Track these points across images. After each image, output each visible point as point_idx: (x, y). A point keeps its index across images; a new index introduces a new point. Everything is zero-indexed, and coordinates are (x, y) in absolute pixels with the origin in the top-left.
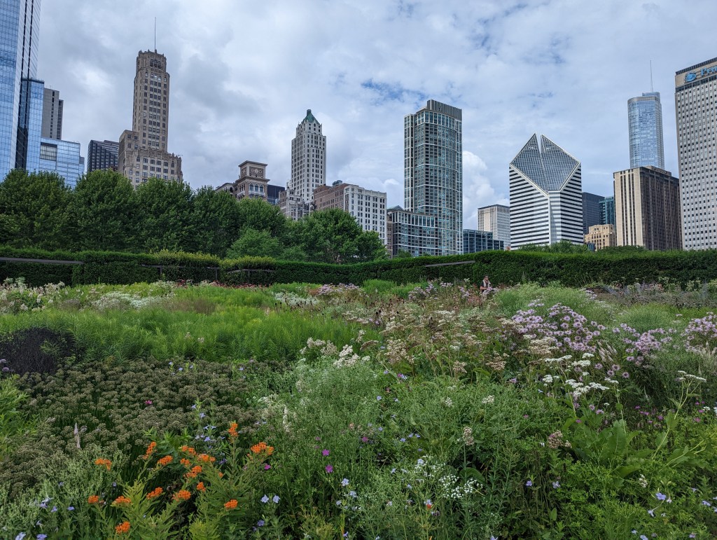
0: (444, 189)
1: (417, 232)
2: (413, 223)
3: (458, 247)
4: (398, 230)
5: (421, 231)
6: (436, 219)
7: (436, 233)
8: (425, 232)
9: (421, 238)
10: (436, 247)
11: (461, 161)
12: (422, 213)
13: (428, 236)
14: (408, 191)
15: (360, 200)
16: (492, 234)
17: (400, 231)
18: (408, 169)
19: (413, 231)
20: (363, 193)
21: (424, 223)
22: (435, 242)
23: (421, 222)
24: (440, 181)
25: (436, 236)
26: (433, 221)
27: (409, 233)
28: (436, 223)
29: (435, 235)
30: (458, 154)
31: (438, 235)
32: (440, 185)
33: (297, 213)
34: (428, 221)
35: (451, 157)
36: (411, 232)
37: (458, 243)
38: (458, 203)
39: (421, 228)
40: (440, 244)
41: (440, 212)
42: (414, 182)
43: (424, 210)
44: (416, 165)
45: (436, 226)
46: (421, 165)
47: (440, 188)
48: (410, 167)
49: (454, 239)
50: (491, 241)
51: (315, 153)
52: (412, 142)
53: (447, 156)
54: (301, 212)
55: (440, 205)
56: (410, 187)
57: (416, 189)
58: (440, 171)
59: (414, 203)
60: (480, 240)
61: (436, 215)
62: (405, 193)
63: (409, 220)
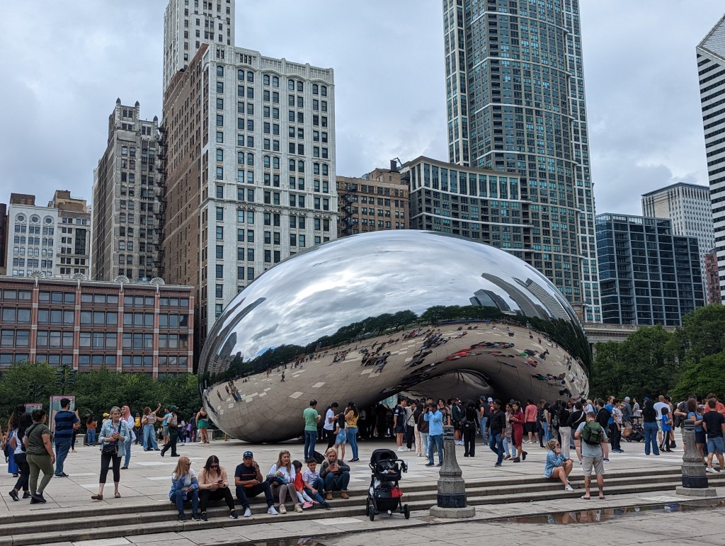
0: (538, 113)
1: (475, 211)
2: (463, 191)
3: (584, 247)
4: (424, 205)
5: (484, 210)
6: (523, 181)
7: (525, 214)
8: (495, 211)
9: (485, 227)
10: (527, 246)
11: (579, 53)
12: (487, 168)
13: (504, 220)
14: (456, 126)
15: (246, 84)
16: (668, 222)
17: (428, 210)
18: (454, 76)
19: (465, 208)
20: (256, 65)
21: (493, 191)
22: (522, 234)
23: (483, 189)
24: (528, 96)
25: (525, 222)
26: (514, 187)
27: (456, 215)
28: (524, 190)
29: (521, 218)
30: (570, 38)
31: (531, 219)
32: (528, 103)
33: (138, 160)
34: (503, 186)
35: (552, 42)
36: (460, 211)
37: (584, 239)
38: (577, 146)
39: (485, 202)
40: (537, 240)
41: (532, 166)
42: (468, 104)
43: (492, 163)
44: (471, 66)
45: (523, 198)
46: (481, 63)
47: (529, 111)
48: (458, 72)
49: (572, 228)
50: (668, 239)
51: (202, 28)
52: (460, 17)
53: (543, 40)
54: (152, 159)
55: (530, 150)
56: (459, 116)
57: (472, 118)
58: (528, 74)
59: (470, 150)
60: (641, 237)
61: (523, 172)
62: (450, 130)
63: (455, 185)
